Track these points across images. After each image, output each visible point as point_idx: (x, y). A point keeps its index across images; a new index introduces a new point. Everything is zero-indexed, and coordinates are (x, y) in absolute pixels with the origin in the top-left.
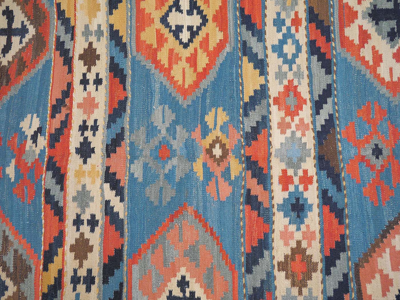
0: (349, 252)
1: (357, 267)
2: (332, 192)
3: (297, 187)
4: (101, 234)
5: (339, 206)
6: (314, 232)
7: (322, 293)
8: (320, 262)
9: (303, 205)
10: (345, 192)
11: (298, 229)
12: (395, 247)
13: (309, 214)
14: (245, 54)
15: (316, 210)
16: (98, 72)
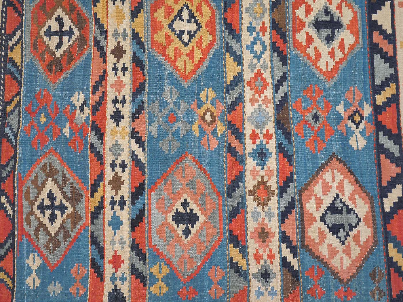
0: (295, 183)
1: (300, 192)
2: (285, 144)
3: (262, 141)
4: (129, 173)
5: (290, 153)
6: (273, 171)
7: (277, 209)
8: (276, 190)
9: (265, 153)
10: (294, 144)
11: (262, 169)
12: (325, 180)
13: (270, 159)
14: (227, 51)
15: (274, 156)
16: (125, 62)
